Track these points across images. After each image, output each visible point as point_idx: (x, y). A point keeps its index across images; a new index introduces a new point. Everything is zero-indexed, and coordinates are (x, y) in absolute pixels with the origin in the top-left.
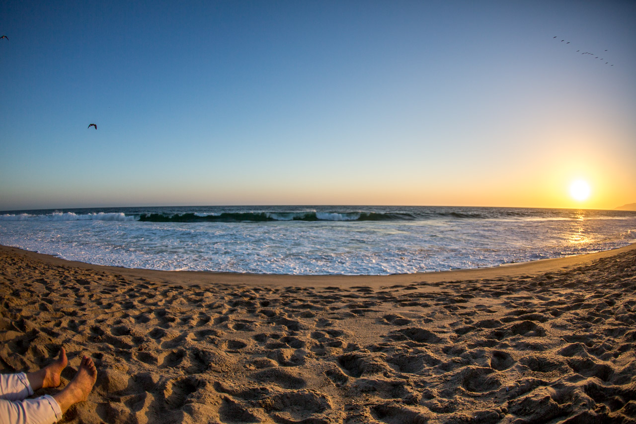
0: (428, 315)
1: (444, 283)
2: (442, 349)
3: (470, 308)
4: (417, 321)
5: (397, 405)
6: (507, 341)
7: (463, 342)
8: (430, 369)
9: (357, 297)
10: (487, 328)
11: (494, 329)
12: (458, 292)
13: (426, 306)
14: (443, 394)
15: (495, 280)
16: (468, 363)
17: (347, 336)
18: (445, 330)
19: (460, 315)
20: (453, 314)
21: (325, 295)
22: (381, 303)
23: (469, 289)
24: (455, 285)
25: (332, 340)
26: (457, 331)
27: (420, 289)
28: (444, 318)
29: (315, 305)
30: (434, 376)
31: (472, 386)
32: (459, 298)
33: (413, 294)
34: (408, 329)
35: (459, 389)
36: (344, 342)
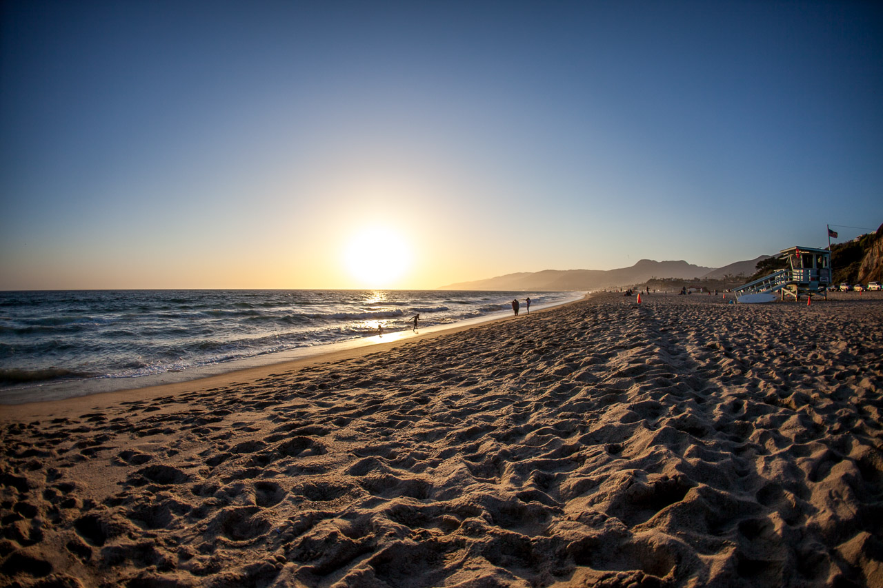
0: (172, 445)
1: (195, 398)
2: (191, 489)
3: (225, 429)
4: (160, 455)
5: (152, 575)
6: (274, 466)
7: (215, 476)
8: (180, 520)
9: (87, 430)
10: (247, 452)
11: (255, 453)
12: (211, 409)
13: (169, 432)
14: (204, 549)
15: (261, 387)
16: (226, 503)
17: (80, 490)
18: (194, 463)
19: (212, 439)
20: (204, 440)
21: (51, 433)
22: (115, 435)
23: (225, 402)
24: (208, 397)
25: (65, 498)
26: (209, 462)
27: (164, 408)
28: (192, 447)
29: (40, 449)
30: (186, 528)
31: (237, 532)
32: (210, 417)
33: (153, 417)
34: (147, 468)
35: (219, 540)
36: (77, 500)
